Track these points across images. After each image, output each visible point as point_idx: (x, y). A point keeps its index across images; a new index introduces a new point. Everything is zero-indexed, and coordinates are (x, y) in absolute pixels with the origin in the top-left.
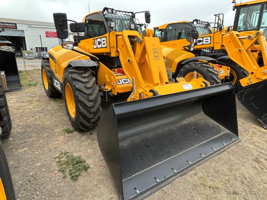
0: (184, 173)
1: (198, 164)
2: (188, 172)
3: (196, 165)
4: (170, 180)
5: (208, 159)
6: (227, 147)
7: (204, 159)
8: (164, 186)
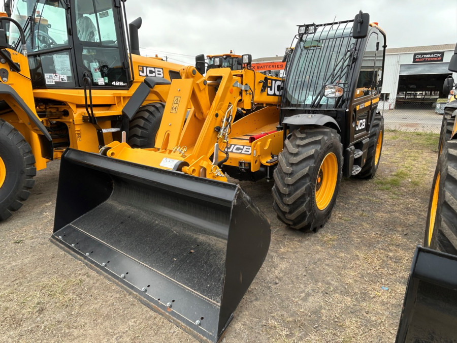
0: (91, 265)
1: (110, 276)
2: (94, 269)
3: (107, 274)
4: (79, 256)
5: (123, 286)
6: (167, 314)
7: (120, 281)
8: (71, 254)
